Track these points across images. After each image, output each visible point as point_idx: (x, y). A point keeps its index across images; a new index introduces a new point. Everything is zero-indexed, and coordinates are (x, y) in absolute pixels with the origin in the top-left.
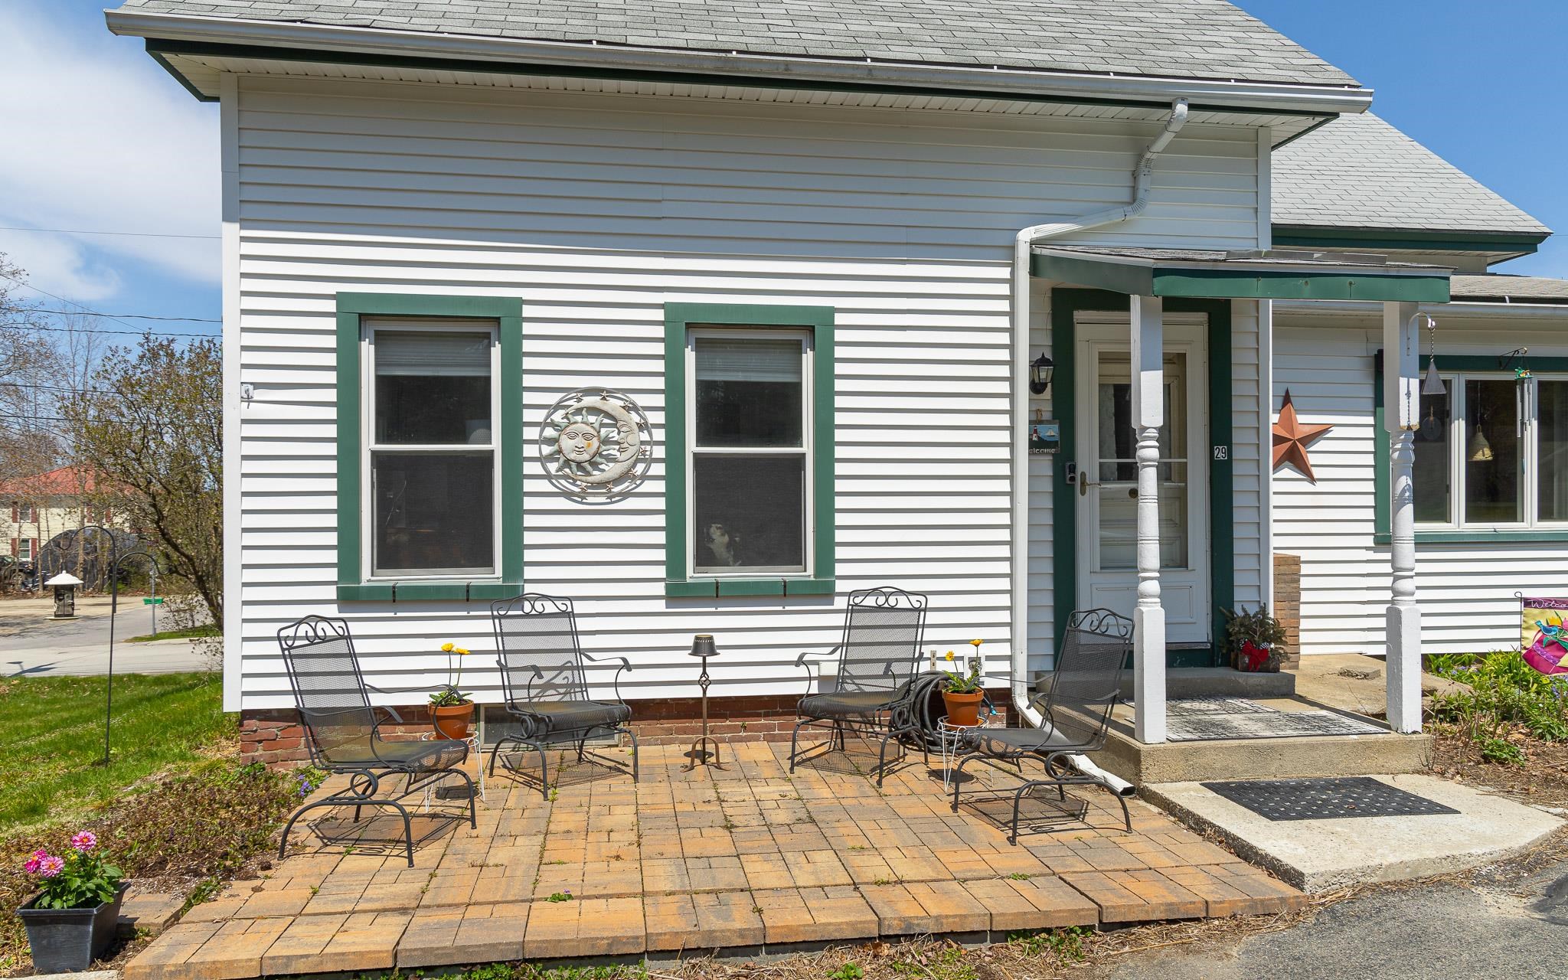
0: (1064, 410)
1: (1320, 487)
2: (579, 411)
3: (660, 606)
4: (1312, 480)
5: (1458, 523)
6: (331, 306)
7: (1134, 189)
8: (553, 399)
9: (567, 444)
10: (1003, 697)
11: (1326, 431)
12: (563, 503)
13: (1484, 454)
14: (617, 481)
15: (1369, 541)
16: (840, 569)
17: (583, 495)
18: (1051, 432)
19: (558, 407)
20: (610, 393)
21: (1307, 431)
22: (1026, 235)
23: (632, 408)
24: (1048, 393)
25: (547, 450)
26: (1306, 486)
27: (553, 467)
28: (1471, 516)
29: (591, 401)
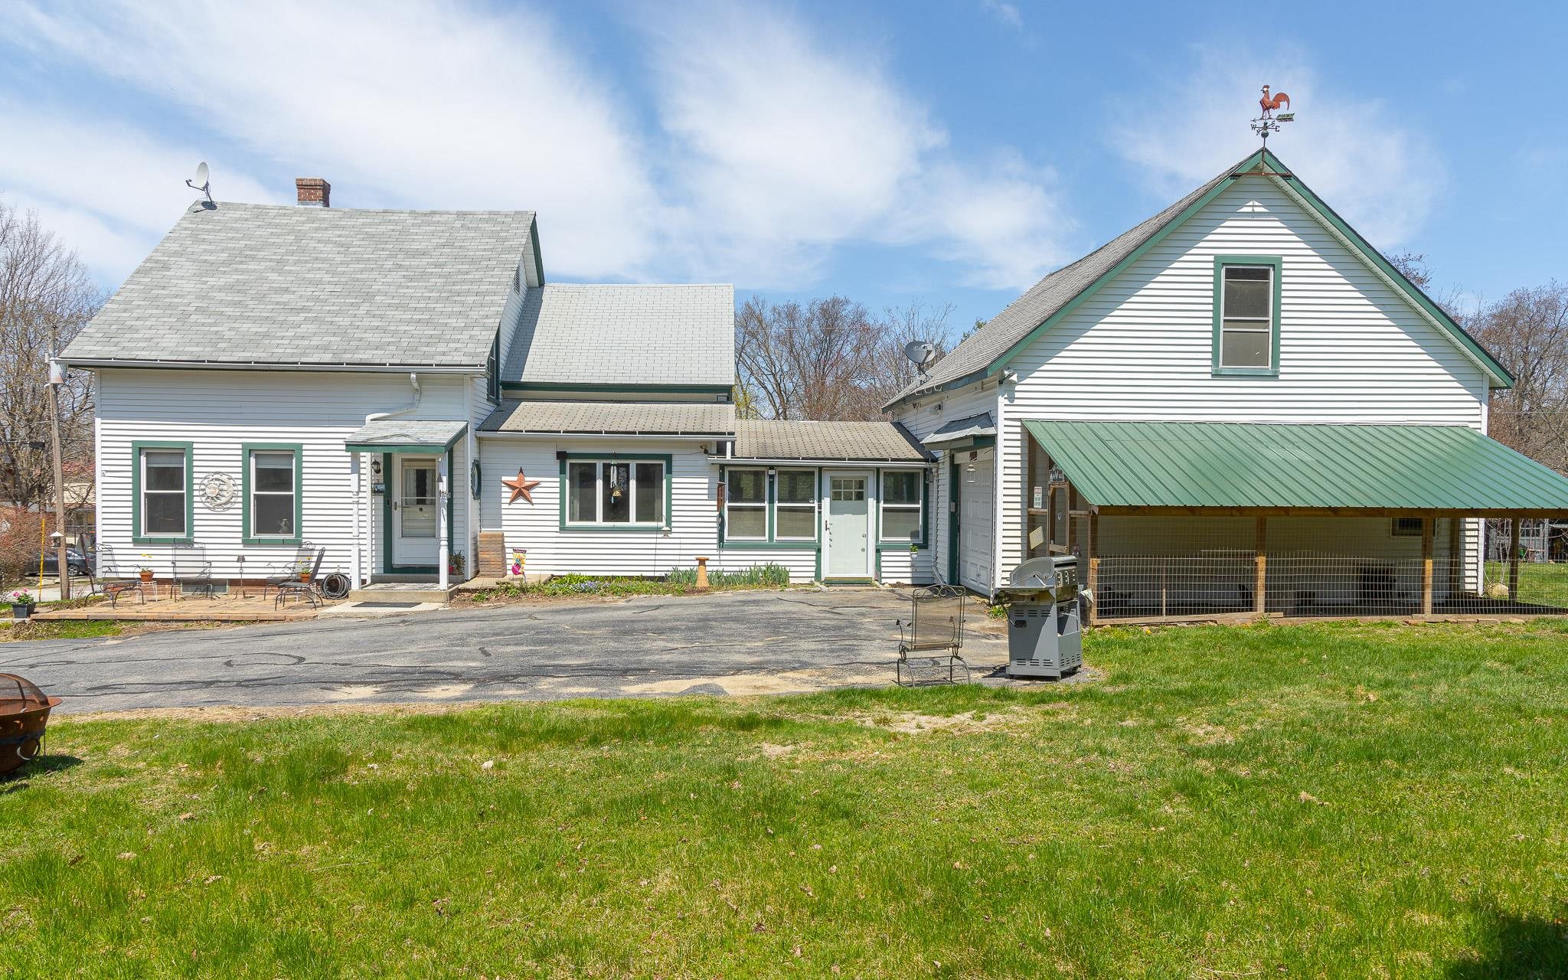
0: (386, 480)
1: (536, 506)
2: (212, 480)
3: (237, 547)
4: (533, 504)
5: (599, 522)
6: (130, 445)
8: (203, 475)
9: (208, 491)
11: (538, 484)
12: (207, 511)
13: (618, 494)
14: (226, 503)
15: (557, 529)
16: (304, 536)
17: (214, 508)
18: (382, 487)
19: (205, 478)
20: (223, 473)
21: (528, 484)
23: (230, 478)
24: (382, 473)
25: (202, 493)
26: (530, 506)
27: (204, 499)
28: (605, 519)
29: (216, 476)
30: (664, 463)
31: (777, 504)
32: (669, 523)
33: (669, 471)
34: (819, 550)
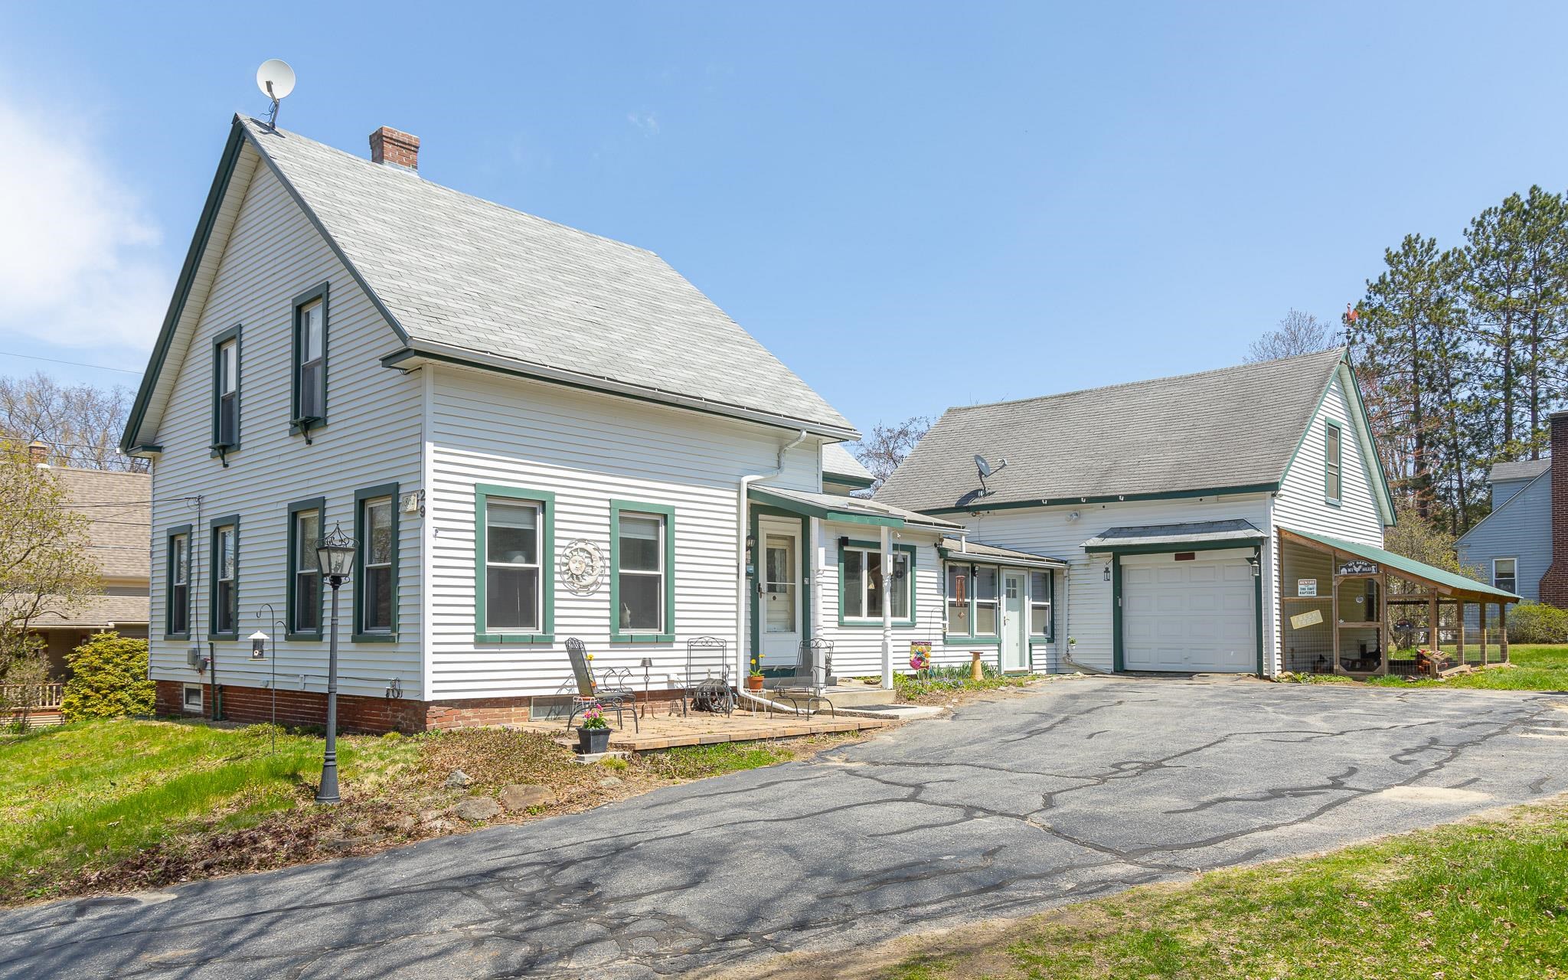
0: (754, 560)
2: (576, 550)
3: (607, 647)
5: (865, 617)
6: (472, 489)
7: (779, 462)
8: (567, 543)
9: (572, 566)
10: (735, 689)
12: (569, 595)
13: (872, 587)
14: (592, 585)
15: (836, 625)
16: (677, 630)
17: (577, 592)
18: (751, 569)
19: (569, 547)
20: (588, 541)
22: (746, 479)
23: (597, 549)
24: (750, 551)
25: (564, 568)
27: (566, 577)
28: (868, 614)
29: (581, 545)
30: (908, 554)
31: (976, 600)
32: (913, 617)
33: (913, 564)
34: (999, 645)
